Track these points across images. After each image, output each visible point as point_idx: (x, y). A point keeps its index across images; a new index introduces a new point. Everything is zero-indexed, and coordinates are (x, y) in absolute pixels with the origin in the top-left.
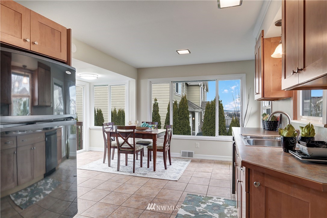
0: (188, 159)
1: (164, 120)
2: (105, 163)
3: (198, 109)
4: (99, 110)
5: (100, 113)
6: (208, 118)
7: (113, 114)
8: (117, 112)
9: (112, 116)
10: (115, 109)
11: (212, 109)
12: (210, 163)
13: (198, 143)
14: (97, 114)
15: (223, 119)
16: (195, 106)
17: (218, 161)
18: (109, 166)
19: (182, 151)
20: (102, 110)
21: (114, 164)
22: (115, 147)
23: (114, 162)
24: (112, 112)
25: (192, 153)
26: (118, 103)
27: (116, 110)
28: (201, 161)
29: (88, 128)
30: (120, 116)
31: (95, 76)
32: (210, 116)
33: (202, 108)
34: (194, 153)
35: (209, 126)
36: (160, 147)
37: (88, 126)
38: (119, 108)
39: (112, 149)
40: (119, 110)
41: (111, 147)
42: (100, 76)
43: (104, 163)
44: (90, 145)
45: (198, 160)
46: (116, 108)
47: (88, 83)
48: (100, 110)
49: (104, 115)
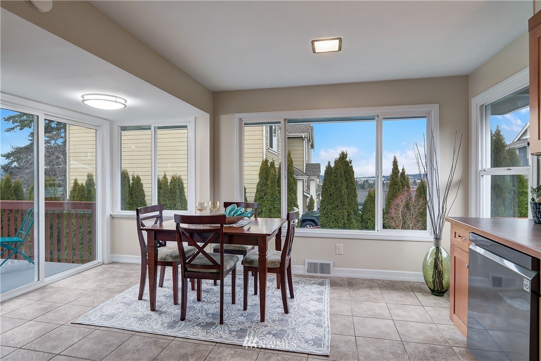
0: (323, 277)
1: (254, 195)
2: (143, 298)
3: (302, 175)
4: (135, 177)
5: (137, 183)
6: (330, 191)
7: (162, 185)
8: (169, 181)
9: (159, 188)
10: (165, 175)
11: (336, 175)
12: (371, 287)
13: (340, 245)
14: (133, 184)
15: (354, 192)
16: (298, 171)
17: (383, 281)
18: (153, 309)
19: (307, 261)
20: (141, 177)
21: (163, 299)
22: (165, 264)
23: (164, 293)
24: (159, 181)
25: (329, 265)
26: (169, 165)
27: (167, 176)
28: (351, 284)
29: (108, 215)
30: (174, 188)
31: (118, 100)
32: (333, 187)
33: (307, 173)
34: (332, 265)
35: (331, 205)
36: (273, 262)
37: (109, 212)
38: (173, 174)
39: (159, 268)
40: (173, 178)
41: (156, 263)
42: (131, 102)
43: (140, 298)
44: (113, 249)
45: (342, 279)
46: (166, 173)
47: (109, 122)
48: (138, 177)
49: (144, 186)
